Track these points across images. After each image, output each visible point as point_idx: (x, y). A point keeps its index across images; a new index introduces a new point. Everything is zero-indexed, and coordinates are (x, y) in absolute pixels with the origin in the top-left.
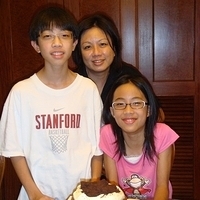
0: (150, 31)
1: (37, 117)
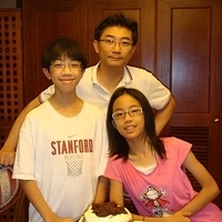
0: (168, 65)
1: (53, 143)
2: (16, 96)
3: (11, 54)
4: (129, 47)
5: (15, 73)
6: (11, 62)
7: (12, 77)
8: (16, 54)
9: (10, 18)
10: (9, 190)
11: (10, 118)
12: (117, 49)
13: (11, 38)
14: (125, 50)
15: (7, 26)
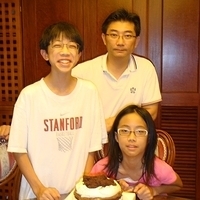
1: (46, 121)
3: (11, 39)
4: (132, 39)
5: (15, 56)
6: (12, 46)
7: (12, 60)
8: (16, 38)
9: (10, 5)
10: (8, 165)
11: (10, 99)
12: (121, 42)
13: (11, 23)
14: (128, 42)
15: (7, 12)
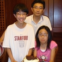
1: (15, 37)
2: (3, 23)
7: (2, 17)
12: (38, 10)
14: (41, 10)
